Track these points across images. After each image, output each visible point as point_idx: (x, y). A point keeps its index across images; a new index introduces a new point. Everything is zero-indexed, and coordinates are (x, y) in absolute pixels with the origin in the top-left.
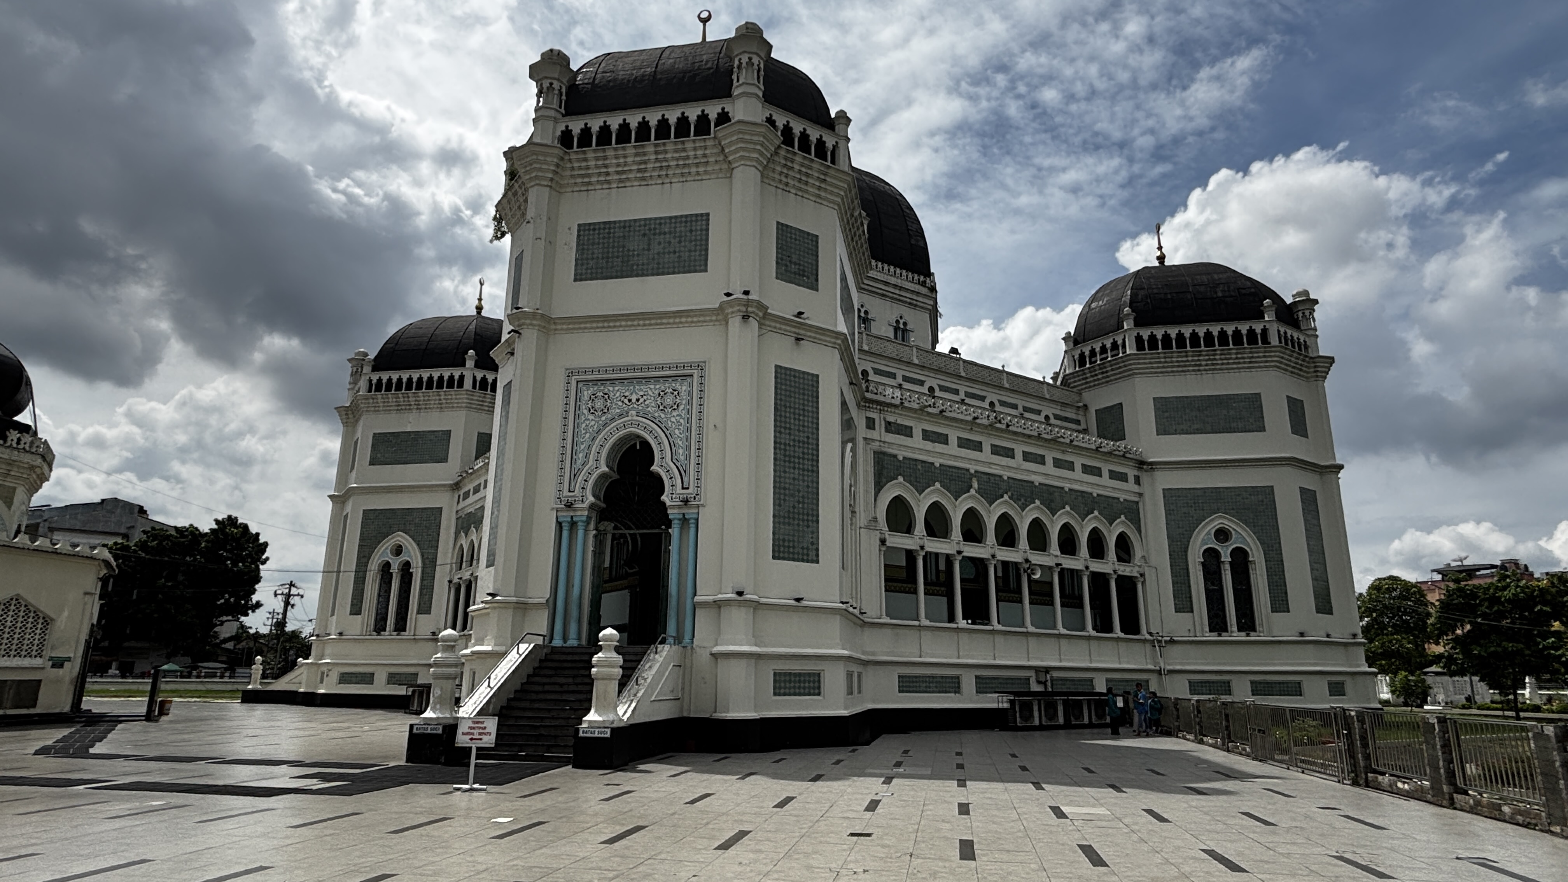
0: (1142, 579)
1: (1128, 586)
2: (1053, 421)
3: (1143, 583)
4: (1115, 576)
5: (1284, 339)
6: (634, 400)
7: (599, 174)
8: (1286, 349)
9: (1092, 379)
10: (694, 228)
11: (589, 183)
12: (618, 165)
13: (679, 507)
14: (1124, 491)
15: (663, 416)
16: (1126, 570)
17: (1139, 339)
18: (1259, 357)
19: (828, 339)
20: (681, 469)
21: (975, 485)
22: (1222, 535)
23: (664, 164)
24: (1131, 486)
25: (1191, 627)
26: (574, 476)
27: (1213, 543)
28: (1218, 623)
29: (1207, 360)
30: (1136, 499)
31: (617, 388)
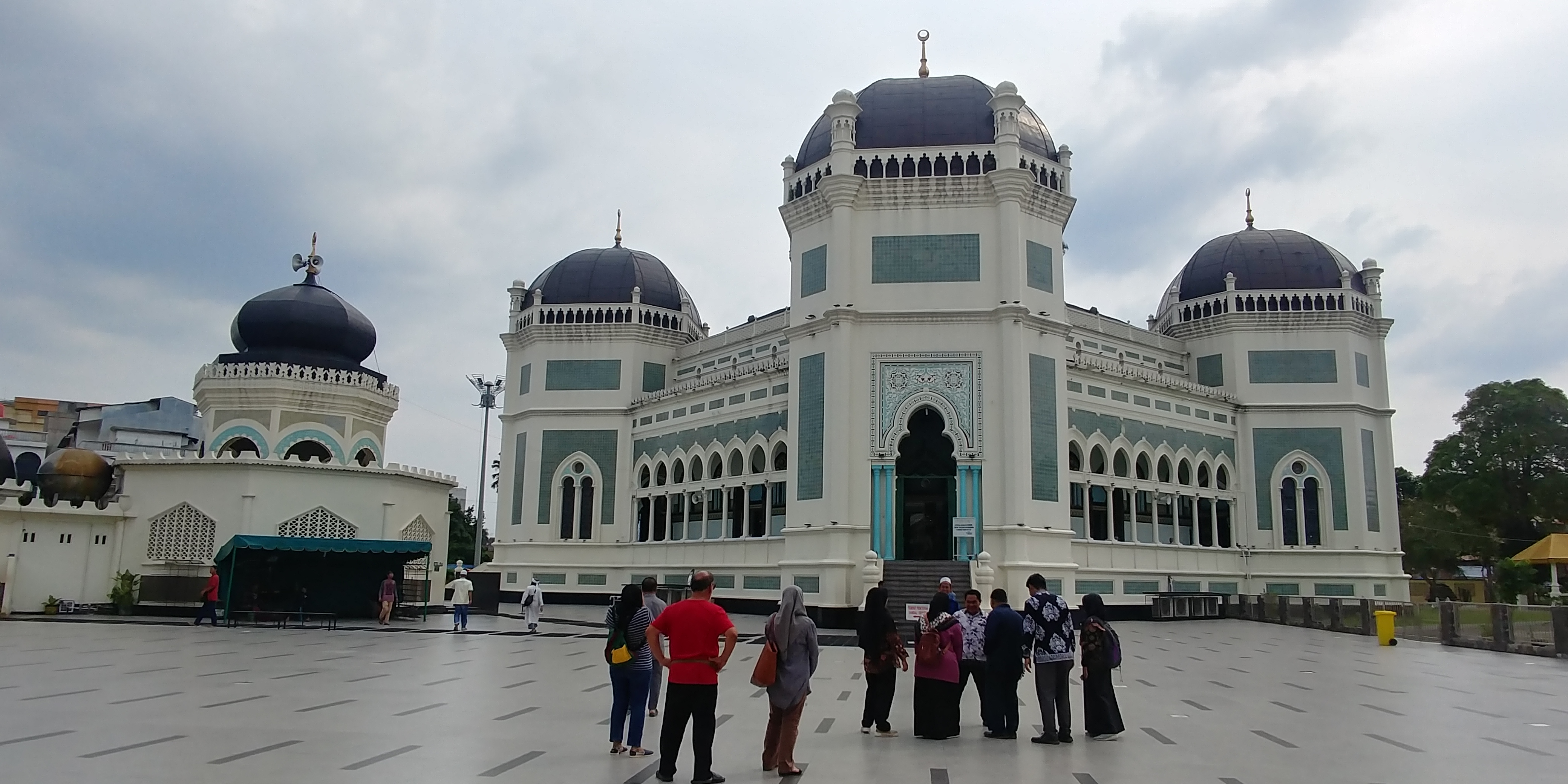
0: (1234, 503)
1: (1224, 508)
2: (1164, 368)
3: (1235, 506)
4: (1216, 501)
5: (1357, 305)
6: (926, 379)
7: (890, 198)
8: (1358, 314)
9: (1195, 331)
10: (967, 246)
11: (881, 204)
12: (905, 192)
13: (966, 461)
14: (1223, 430)
15: (950, 392)
16: (1224, 496)
17: (1239, 299)
18: (1335, 320)
19: (1060, 331)
20: (966, 433)
21: (1123, 430)
22: (1298, 467)
23: (943, 193)
24: (1228, 425)
25: (1271, 542)
26: (884, 435)
27: (1291, 474)
28: (1291, 538)
29: (1293, 321)
30: (1232, 437)
31: (912, 369)
